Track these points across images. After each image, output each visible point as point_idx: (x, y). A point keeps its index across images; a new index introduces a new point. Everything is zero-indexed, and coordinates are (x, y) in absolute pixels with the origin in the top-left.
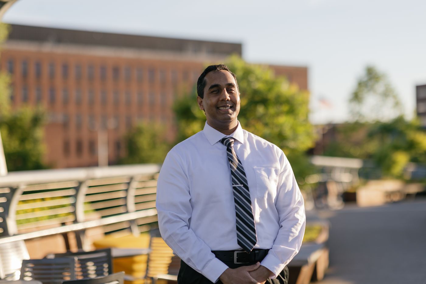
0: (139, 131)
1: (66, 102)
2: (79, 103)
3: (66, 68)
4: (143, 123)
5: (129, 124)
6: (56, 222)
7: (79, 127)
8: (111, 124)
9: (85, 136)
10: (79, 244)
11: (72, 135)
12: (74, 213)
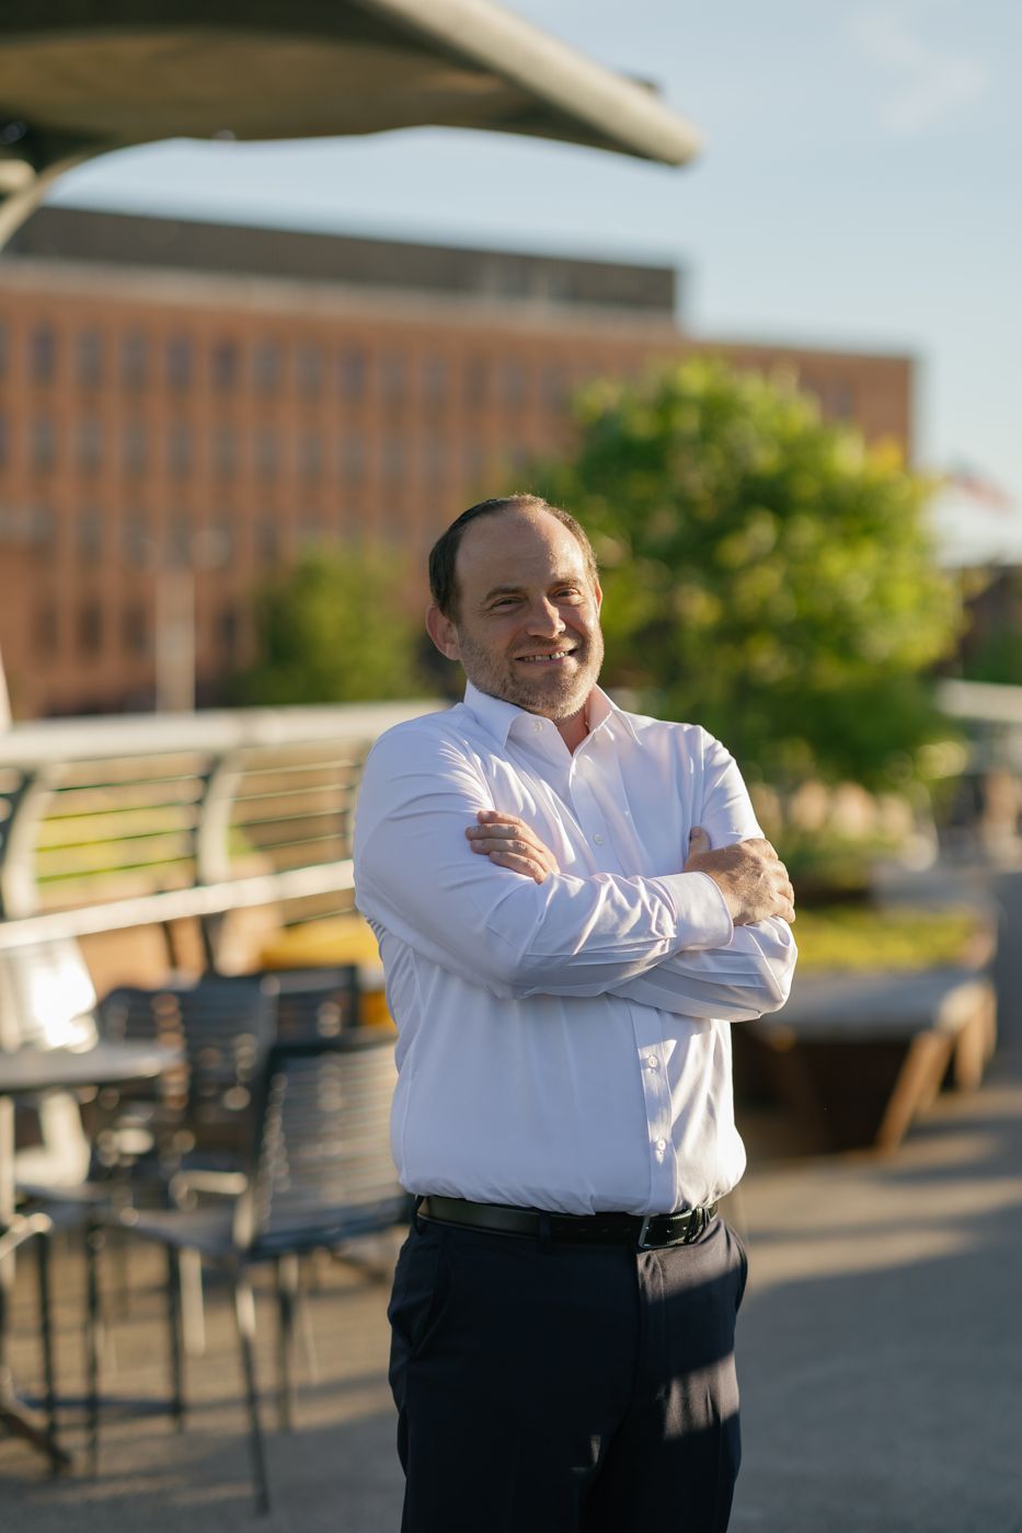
0: (310, 577)
1: (45, 464)
2: (91, 467)
3: (45, 344)
4: (326, 548)
5: (269, 550)
6: (137, 882)
7: (90, 554)
8: (208, 544)
9: (112, 588)
10: (209, 952)
11: (67, 586)
12: (192, 856)
